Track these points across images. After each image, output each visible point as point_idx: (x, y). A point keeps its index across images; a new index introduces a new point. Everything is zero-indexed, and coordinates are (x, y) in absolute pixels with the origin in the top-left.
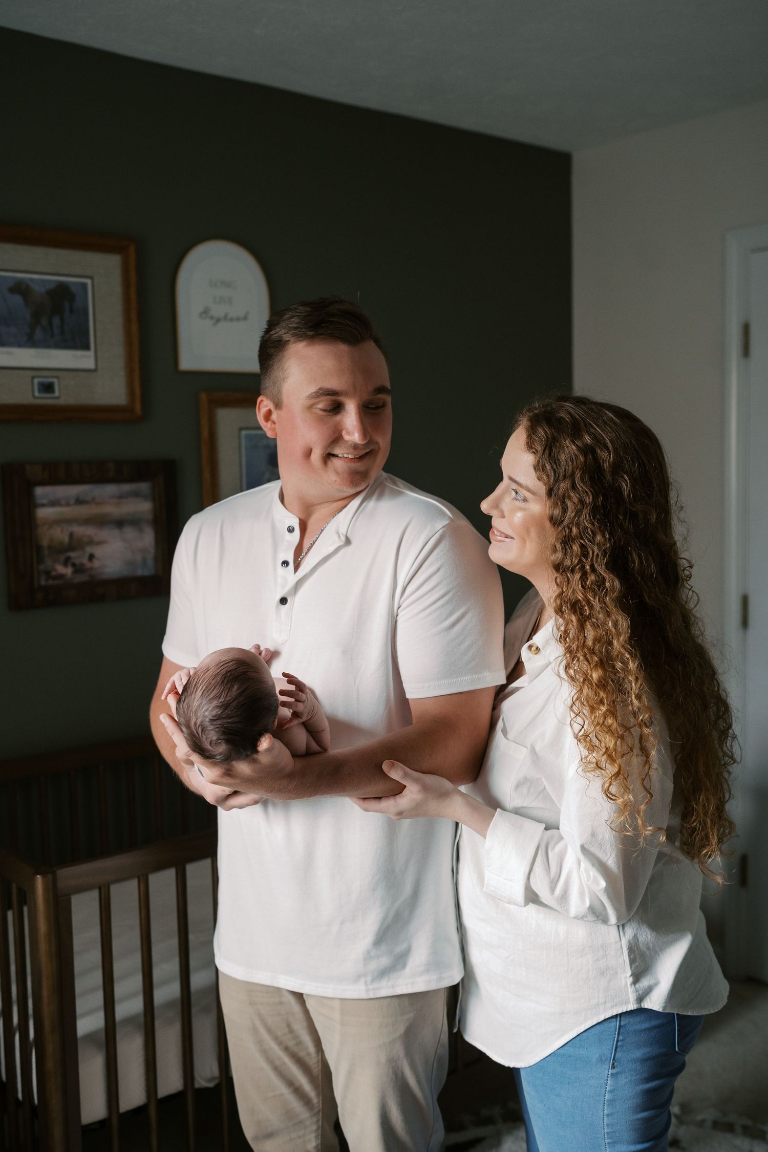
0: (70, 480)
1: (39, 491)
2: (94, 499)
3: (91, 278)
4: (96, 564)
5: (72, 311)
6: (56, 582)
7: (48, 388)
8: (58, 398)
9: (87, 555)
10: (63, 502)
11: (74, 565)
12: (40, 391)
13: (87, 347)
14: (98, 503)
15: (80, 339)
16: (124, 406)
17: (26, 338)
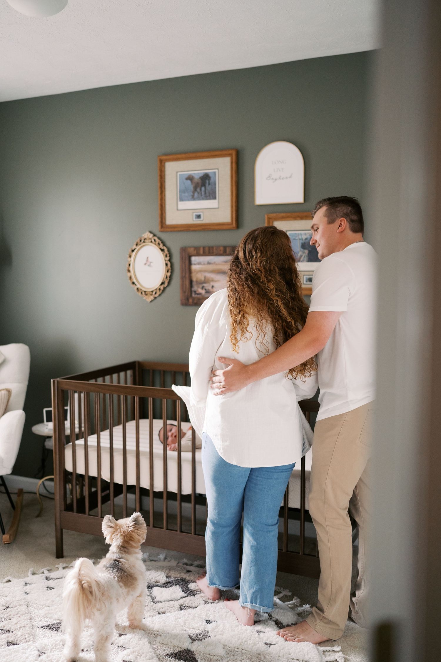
0: (204, 254)
1: (194, 259)
2: (215, 262)
3: (218, 169)
5: (209, 184)
6: (199, 296)
7: (199, 217)
8: (202, 220)
9: (211, 286)
10: (202, 263)
11: (205, 289)
12: (196, 218)
13: (215, 198)
14: (217, 264)
15: (212, 195)
16: (229, 223)
17: (191, 197)
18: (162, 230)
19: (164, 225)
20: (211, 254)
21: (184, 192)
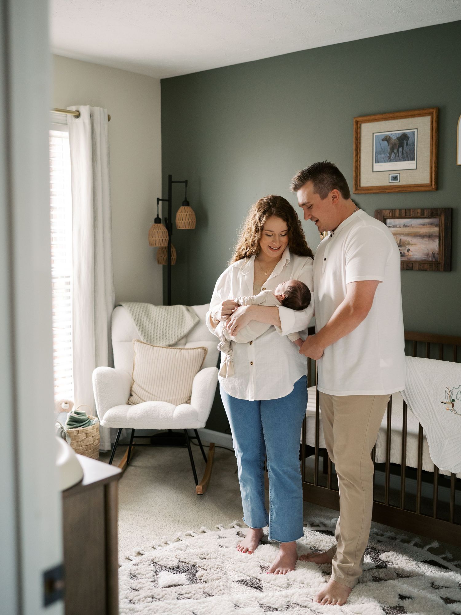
0: (400, 217)
1: (388, 221)
2: (411, 225)
3: (417, 129)
4: (410, 253)
7: (395, 178)
8: (399, 182)
9: (407, 249)
10: (398, 226)
12: (392, 180)
13: (413, 159)
14: (413, 227)
15: (410, 156)
16: (428, 184)
17: (387, 158)
18: (356, 192)
19: (358, 188)
20: (408, 217)
21: (381, 154)
